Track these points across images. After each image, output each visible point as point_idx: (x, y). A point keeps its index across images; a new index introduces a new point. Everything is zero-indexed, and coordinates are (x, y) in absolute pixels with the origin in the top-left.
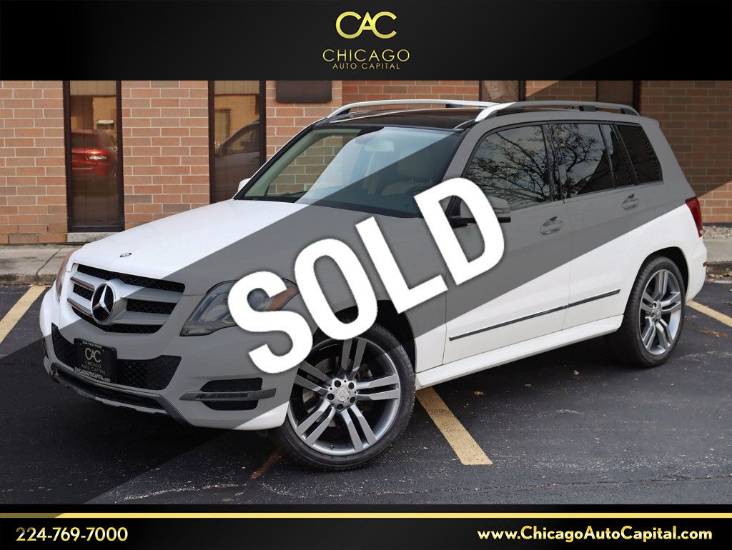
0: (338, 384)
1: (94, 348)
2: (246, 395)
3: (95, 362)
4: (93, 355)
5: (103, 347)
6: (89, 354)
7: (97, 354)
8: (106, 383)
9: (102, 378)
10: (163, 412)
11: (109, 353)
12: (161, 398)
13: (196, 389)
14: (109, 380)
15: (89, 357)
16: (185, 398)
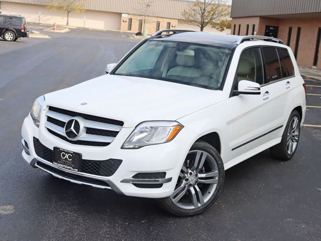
0: (191, 174)
1: (68, 153)
2: (158, 181)
3: (68, 160)
4: (67, 156)
5: (74, 153)
6: (64, 156)
7: (69, 156)
8: (75, 172)
9: (72, 169)
10: (109, 188)
11: (77, 156)
12: (109, 181)
13: (130, 177)
14: (77, 170)
15: (64, 157)
16: (124, 181)
